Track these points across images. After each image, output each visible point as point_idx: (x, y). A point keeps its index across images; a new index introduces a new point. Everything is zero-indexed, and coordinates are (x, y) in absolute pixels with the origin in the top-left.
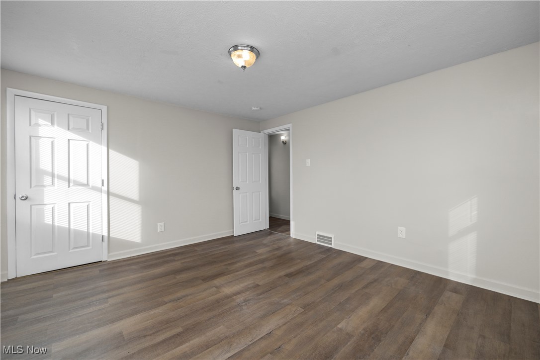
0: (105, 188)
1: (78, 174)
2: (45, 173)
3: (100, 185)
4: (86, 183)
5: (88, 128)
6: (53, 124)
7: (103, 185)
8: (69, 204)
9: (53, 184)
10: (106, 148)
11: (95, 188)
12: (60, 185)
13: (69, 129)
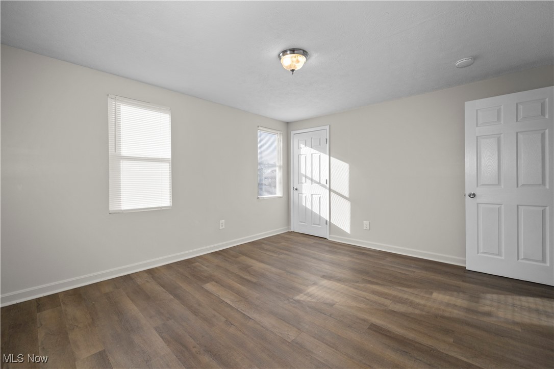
0: (328, 186)
1: (316, 178)
2: (303, 175)
3: (325, 184)
4: (318, 181)
5: (320, 144)
6: (306, 146)
7: (327, 183)
8: (312, 195)
9: (306, 182)
10: (328, 156)
11: (323, 186)
12: (309, 181)
13: (312, 147)
